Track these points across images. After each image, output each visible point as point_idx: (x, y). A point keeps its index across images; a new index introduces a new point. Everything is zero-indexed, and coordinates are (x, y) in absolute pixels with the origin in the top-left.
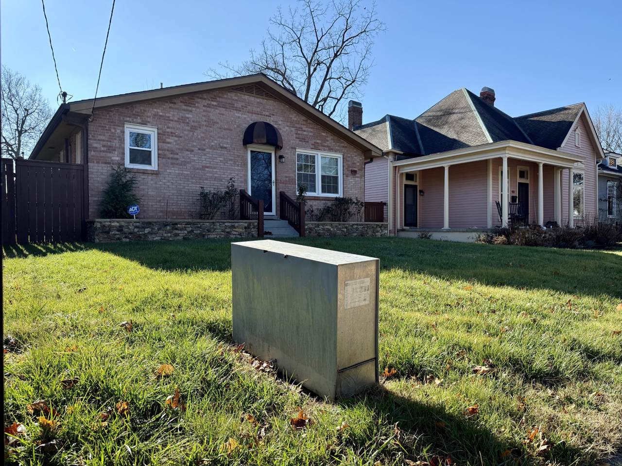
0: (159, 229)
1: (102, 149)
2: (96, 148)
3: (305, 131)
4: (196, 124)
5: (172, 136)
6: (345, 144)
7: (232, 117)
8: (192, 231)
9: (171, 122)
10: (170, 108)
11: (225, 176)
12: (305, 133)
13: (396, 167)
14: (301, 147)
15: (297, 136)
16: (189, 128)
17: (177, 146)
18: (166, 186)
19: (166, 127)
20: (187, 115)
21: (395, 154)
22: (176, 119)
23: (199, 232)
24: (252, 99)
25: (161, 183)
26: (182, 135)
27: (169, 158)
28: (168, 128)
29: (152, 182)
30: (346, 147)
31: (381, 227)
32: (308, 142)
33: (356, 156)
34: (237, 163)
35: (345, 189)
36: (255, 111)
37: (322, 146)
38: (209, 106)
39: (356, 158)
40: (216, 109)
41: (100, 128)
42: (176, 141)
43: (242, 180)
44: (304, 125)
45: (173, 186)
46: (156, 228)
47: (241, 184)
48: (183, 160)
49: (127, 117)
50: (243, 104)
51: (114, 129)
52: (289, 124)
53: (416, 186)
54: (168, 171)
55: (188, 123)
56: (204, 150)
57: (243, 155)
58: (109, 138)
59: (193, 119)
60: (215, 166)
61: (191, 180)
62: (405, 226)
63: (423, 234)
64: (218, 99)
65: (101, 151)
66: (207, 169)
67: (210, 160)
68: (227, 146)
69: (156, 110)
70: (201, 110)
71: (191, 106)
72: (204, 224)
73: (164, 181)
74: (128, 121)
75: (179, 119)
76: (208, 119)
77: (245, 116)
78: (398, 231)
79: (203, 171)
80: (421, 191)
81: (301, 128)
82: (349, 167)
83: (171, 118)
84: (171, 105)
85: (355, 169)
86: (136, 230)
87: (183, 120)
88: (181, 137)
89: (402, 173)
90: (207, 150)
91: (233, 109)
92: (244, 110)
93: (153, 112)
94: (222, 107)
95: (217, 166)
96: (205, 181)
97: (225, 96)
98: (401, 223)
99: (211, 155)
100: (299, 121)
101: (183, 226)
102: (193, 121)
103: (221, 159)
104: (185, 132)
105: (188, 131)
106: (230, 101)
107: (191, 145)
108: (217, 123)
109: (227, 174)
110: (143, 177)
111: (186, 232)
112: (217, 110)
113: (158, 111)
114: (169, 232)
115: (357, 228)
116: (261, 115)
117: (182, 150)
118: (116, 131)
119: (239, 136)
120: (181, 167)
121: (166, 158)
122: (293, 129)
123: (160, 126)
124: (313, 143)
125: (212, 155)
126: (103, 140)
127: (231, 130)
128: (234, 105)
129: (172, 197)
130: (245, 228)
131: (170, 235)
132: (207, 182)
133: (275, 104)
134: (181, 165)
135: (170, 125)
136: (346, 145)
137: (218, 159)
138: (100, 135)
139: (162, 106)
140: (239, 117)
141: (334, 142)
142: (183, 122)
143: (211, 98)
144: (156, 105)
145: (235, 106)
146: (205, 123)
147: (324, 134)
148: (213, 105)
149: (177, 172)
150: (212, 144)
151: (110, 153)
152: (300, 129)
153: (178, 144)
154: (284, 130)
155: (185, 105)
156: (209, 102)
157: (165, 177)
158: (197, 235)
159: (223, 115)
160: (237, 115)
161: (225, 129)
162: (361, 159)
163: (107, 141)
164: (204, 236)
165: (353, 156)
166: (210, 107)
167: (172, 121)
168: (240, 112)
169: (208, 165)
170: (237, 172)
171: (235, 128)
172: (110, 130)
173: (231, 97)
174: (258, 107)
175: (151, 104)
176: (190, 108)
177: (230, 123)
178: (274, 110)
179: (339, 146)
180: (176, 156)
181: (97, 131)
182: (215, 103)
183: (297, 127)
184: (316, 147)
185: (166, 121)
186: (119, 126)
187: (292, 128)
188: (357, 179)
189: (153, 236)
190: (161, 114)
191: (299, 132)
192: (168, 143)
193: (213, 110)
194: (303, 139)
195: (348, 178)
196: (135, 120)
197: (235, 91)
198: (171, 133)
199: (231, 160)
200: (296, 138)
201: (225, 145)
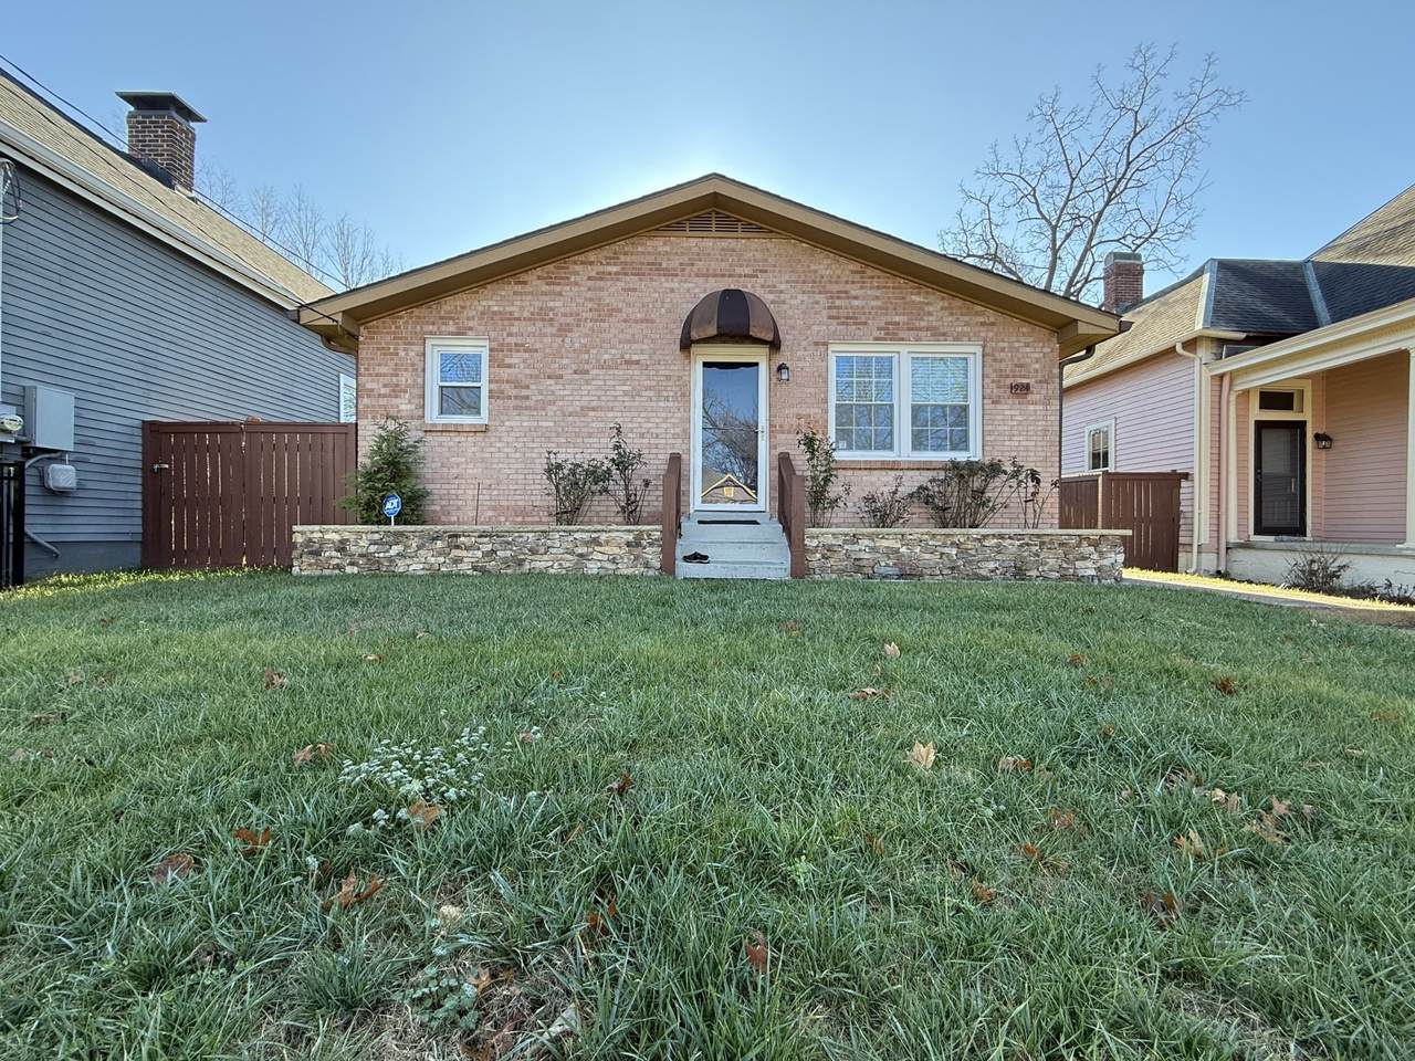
0: (419, 548)
1: (383, 391)
2: (372, 390)
3: (856, 298)
4: (569, 320)
5: (518, 351)
6: (991, 316)
7: (655, 292)
8: (493, 552)
9: (516, 323)
10: (515, 293)
11: (635, 425)
12: (856, 303)
13: (1221, 377)
14: (843, 339)
15: (834, 312)
16: (554, 330)
17: (528, 371)
18: (502, 455)
19: (505, 334)
20: (551, 304)
21: (1222, 342)
22: (526, 314)
23: (508, 553)
24: (708, 243)
25: (492, 449)
26: (538, 346)
27: (509, 398)
28: (509, 335)
29: (474, 449)
30: (993, 324)
31: (1096, 544)
32: (865, 323)
33: (1027, 345)
34: (665, 394)
35: (988, 438)
36: (715, 270)
37: (910, 329)
38: (601, 277)
39: (1028, 350)
40: (618, 280)
41: (379, 353)
42: (524, 361)
43: (677, 430)
44: (853, 283)
45: (518, 455)
46: (414, 545)
47: (673, 441)
48: (540, 398)
49: (427, 323)
50: (685, 259)
51: (405, 350)
52: (808, 287)
53: (1302, 424)
54: (507, 423)
55: (552, 319)
56: (587, 372)
57: (681, 373)
58: (396, 370)
59: (562, 310)
60: (610, 404)
61: (555, 440)
62: (1257, 532)
63: (1313, 561)
64: (622, 258)
65: (379, 396)
66: (592, 414)
67: (599, 393)
68: (642, 357)
69: (484, 303)
70: (582, 289)
71: (559, 284)
72: (520, 537)
73: (498, 445)
74: (431, 333)
75: (532, 314)
76: (599, 305)
77: (690, 285)
78: (1227, 549)
79: (582, 419)
80: (1318, 437)
81: (846, 292)
82: (1001, 375)
83: (516, 315)
84: (518, 288)
85: (1025, 381)
86: (373, 548)
87: (542, 316)
88: (536, 351)
89: (1247, 392)
90: (595, 372)
91: (660, 275)
92: (686, 272)
93: (480, 308)
94: (632, 274)
95: (616, 404)
96: (586, 440)
97: (640, 249)
98: (1241, 525)
99: (601, 383)
100: (839, 277)
101: (473, 539)
102: (565, 315)
103: (626, 388)
104: (545, 340)
105: (552, 335)
106: (651, 259)
107: (557, 365)
108: (620, 311)
109: (640, 420)
110: (457, 439)
111: (479, 554)
112: (619, 283)
113: (491, 303)
114: (440, 555)
115: (999, 545)
116: (730, 276)
117: (537, 377)
118: (407, 354)
119: (671, 332)
120: (535, 413)
121: (503, 399)
122: (821, 298)
123: (493, 334)
124: (883, 325)
125: (605, 380)
126: (384, 375)
127: (653, 322)
128: (660, 264)
129: (515, 477)
130: (628, 544)
131: (442, 560)
132: (591, 440)
133: (769, 246)
134: (535, 409)
135: (515, 330)
136: (992, 319)
137: (617, 388)
138: (379, 365)
139: (499, 292)
140: (672, 290)
141: (952, 314)
142: (543, 320)
143: (606, 258)
144: (486, 292)
145: (664, 265)
146: (590, 315)
147: (917, 298)
148: (610, 273)
149: (525, 424)
150: (606, 357)
151: (396, 397)
152: (844, 295)
153: (528, 367)
154: (794, 302)
155: (547, 284)
156: (601, 269)
157: (500, 437)
158: (505, 561)
159: (635, 290)
160: (665, 285)
161: (636, 321)
162: (1047, 350)
163: (392, 375)
164: (520, 563)
165: (1016, 345)
166: (601, 279)
167: (519, 319)
168: (676, 279)
169: (594, 404)
170: (663, 415)
171: (661, 316)
172: (397, 354)
173: (655, 247)
174: (722, 260)
175: (477, 292)
176: (558, 289)
177: (651, 306)
178: (766, 260)
179: (967, 324)
180: (524, 392)
181: (373, 359)
182: (614, 269)
183: (831, 292)
184: (890, 334)
185: (506, 323)
186: (413, 344)
187: (818, 297)
188: (1031, 407)
189: (409, 561)
190: (496, 309)
191: (838, 303)
192: (509, 366)
193: (609, 283)
194: (848, 318)
195: (999, 407)
196: (443, 328)
197: (665, 233)
198: (516, 345)
199: (648, 388)
200: (830, 317)
201: (635, 358)
